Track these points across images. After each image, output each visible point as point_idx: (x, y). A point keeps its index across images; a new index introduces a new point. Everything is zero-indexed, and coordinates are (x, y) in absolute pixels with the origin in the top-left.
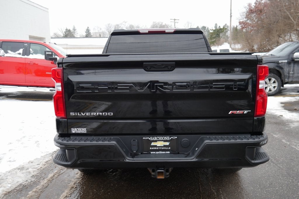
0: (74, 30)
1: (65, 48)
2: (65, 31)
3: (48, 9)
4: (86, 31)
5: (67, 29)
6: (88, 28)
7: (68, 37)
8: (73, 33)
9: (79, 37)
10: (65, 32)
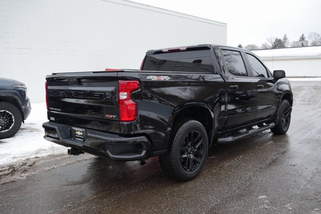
0: (285, 39)
1: (271, 60)
2: (275, 41)
3: (226, 24)
4: (300, 39)
5: (277, 39)
6: (303, 35)
7: (277, 47)
8: (283, 43)
9: (289, 47)
10: (274, 43)
